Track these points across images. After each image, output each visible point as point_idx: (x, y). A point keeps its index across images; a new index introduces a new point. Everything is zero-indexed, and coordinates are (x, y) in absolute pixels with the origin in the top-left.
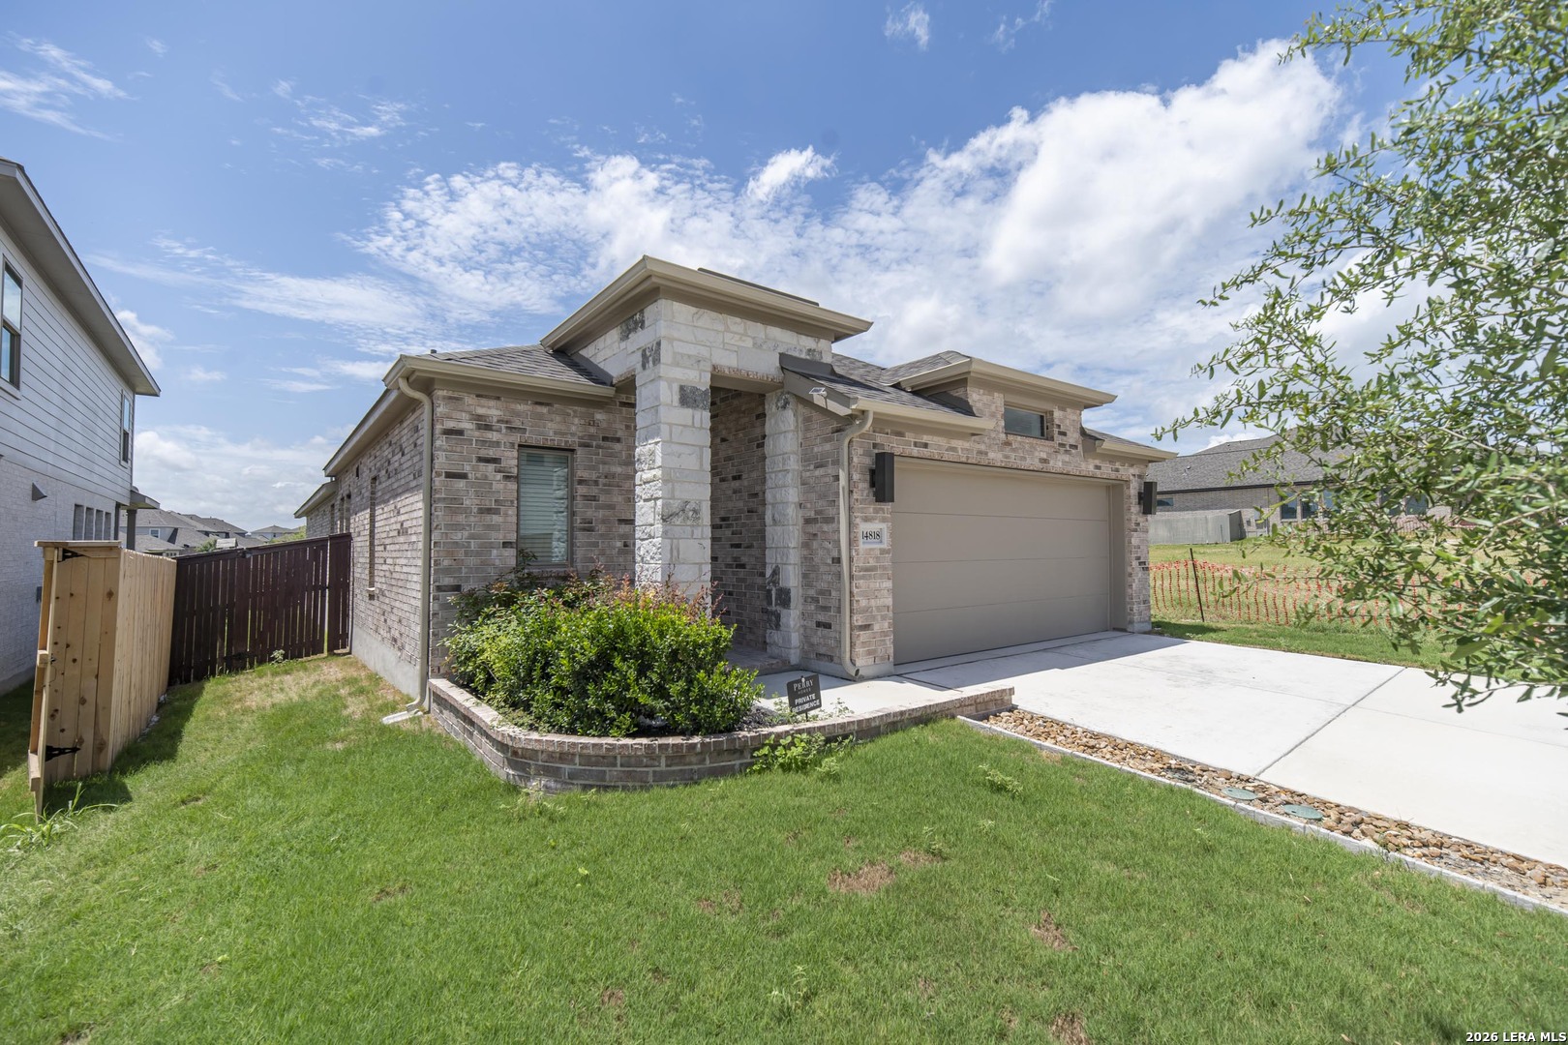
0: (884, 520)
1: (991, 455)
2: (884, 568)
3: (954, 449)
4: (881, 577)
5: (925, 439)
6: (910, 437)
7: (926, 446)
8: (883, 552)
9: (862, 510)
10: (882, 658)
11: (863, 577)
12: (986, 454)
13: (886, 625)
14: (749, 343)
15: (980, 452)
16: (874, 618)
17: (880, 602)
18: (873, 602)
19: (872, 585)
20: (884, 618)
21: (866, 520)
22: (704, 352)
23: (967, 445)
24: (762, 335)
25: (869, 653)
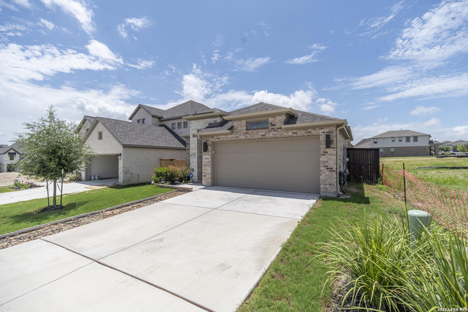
0: (209, 155)
1: (240, 137)
2: (209, 165)
3: (228, 138)
4: (208, 166)
5: (219, 137)
6: (215, 137)
7: (219, 138)
8: (209, 161)
9: (204, 154)
10: (208, 183)
11: (204, 166)
12: (239, 137)
13: (209, 176)
14: (203, 123)
15: (236, 137)
16: (206, 174)
17: (208, 171)
18: (206, 171)
19: (206, 168)
20: (209, 175)
21: (205, 155)
22: (196, 127)
23: (231, 136)
24: (205, 121)
25: (205, 181)
